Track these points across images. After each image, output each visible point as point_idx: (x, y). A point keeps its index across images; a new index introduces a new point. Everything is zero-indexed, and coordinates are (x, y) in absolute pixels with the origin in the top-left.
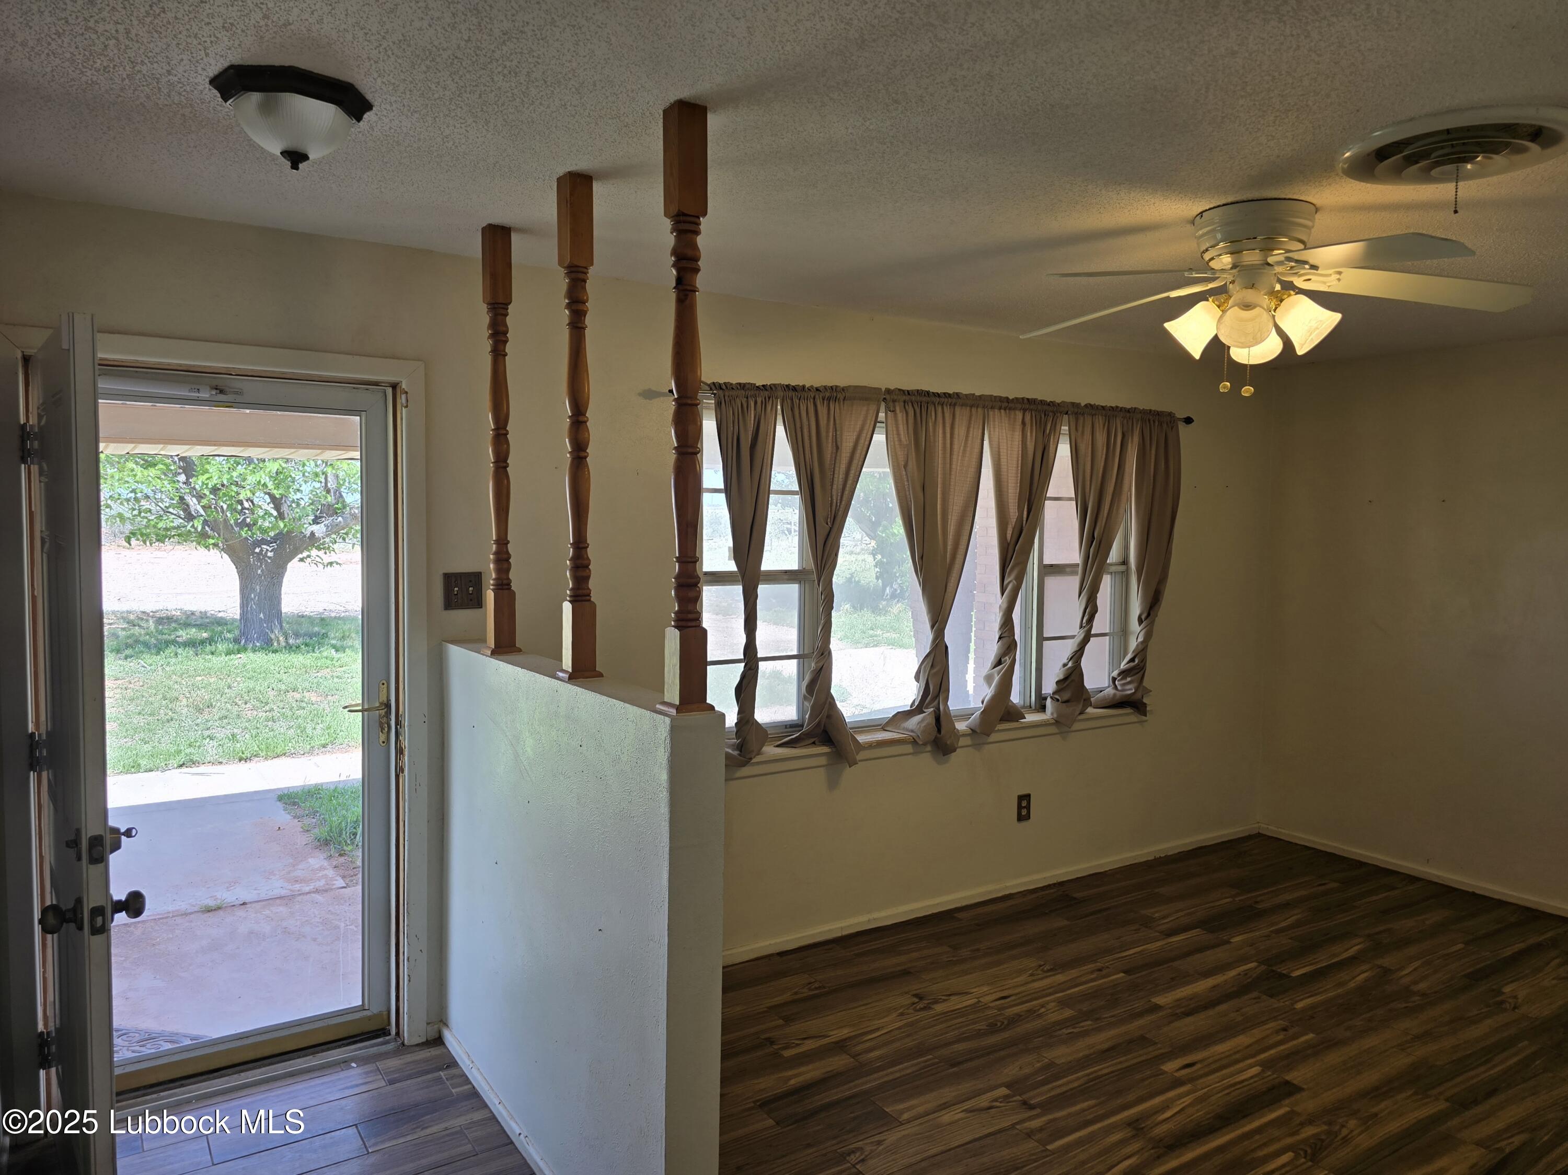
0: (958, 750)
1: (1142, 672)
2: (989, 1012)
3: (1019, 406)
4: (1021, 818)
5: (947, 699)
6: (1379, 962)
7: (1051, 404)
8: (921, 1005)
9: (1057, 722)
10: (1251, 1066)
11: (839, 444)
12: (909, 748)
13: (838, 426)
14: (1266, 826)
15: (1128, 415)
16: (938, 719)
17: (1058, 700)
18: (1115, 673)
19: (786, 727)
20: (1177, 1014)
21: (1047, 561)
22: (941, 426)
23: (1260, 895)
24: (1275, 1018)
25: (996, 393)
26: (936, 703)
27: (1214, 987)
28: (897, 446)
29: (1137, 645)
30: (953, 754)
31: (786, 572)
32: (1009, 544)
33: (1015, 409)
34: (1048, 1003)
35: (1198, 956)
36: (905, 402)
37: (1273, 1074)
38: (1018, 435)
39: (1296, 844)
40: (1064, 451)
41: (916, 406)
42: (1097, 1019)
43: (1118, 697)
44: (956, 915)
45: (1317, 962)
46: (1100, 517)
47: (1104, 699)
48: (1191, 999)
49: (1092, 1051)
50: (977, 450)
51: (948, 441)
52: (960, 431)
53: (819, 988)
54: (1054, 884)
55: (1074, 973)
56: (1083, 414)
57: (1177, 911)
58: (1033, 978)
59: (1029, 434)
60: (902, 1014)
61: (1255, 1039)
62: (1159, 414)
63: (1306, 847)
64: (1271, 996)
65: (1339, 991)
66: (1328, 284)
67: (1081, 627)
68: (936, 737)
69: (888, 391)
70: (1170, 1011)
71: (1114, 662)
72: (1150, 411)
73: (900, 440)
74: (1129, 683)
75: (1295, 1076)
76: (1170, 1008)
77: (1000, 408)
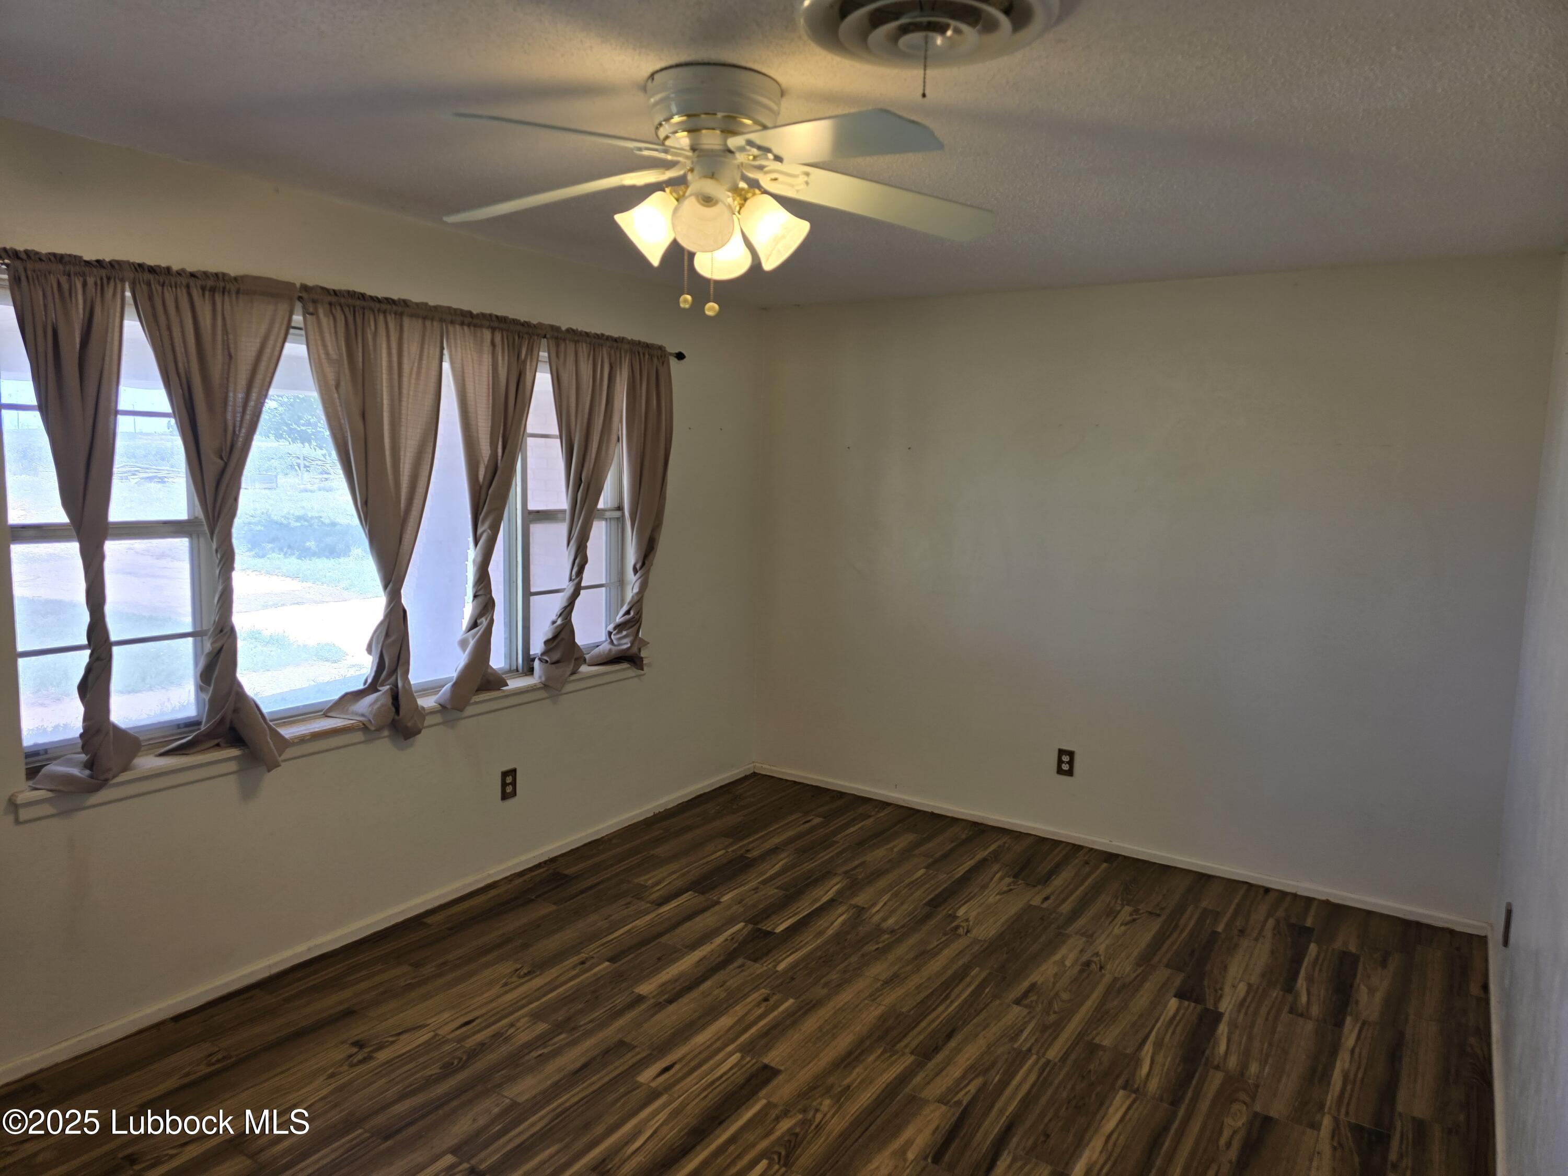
0: (423, 731)
1: (638, 625)
2: (447, 1048)
3: (486, 323)
4: (505, 796)
5: (407, 672)
6: (853, 902)
7: (526, 324)
8: (360, 1057)
9: (545, 686)
10: (731, 1054)
11: (232, 351)
12: (359, 736)
13: (229, 327)
14: (761, 765)
15: (615, 344)
16: (395, 697)
17: (547, 662)
18: (610, 628)
19: (179, 726)
20: (660, 1003)
21: (532, 506)
22: (384, 338)
23: (752, 842)
24: (757, 988)
25: (455, 305)
26: (392, 679)
27: (701, 960)
28: (324, 361)
29: (633, 597)
30: (419, 737)
31: (166, 523)
32: (481, 487)
33: (481, 326)
34: (518, 1020)
35: (688, 924)
36: (330, 304)
37: (752, 1059)
38: (487, 359)
39: (787, 781)
40: (543, 382)
41: (346, 310)
42: (574, 1029)
43: (613, 653)
44: (425, 920)
45: (800, 912)
46: (588, 457)
47: (599, 655)
48: (676, 981)
49: (562, 1074)
50: (434, 373)
51: (395, 359)
52: (411, 348)
53: (224, 1058)
54: (545, 862)
55: (552, 973)
56: (564, 340)
57: (670, 874)
58: (507, 988)
59: (500, 358)
60: (332, 1076)
61: (737, 1018)
62: (648, 346)
63: (795, 782)
64: (755, 961)
65: (818, 942)
66: (797, 188)
67: (571, 580)
68: (393, 720)
69: (305, 288)
70: (652, 1001)
71: (610, 616)
72: (639, 342)
73: (327, 354)
74: (625, 637)
75: (773, 1058)
76: (653, 997)
77: (462, 324)
